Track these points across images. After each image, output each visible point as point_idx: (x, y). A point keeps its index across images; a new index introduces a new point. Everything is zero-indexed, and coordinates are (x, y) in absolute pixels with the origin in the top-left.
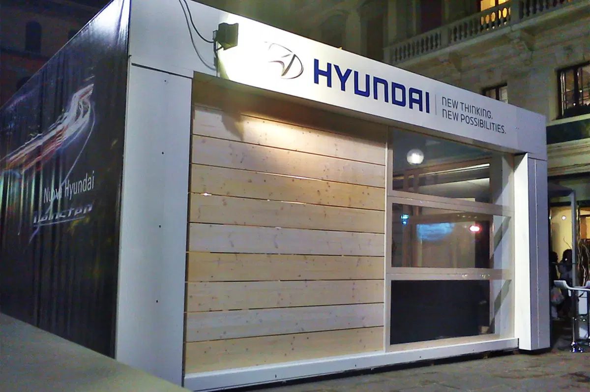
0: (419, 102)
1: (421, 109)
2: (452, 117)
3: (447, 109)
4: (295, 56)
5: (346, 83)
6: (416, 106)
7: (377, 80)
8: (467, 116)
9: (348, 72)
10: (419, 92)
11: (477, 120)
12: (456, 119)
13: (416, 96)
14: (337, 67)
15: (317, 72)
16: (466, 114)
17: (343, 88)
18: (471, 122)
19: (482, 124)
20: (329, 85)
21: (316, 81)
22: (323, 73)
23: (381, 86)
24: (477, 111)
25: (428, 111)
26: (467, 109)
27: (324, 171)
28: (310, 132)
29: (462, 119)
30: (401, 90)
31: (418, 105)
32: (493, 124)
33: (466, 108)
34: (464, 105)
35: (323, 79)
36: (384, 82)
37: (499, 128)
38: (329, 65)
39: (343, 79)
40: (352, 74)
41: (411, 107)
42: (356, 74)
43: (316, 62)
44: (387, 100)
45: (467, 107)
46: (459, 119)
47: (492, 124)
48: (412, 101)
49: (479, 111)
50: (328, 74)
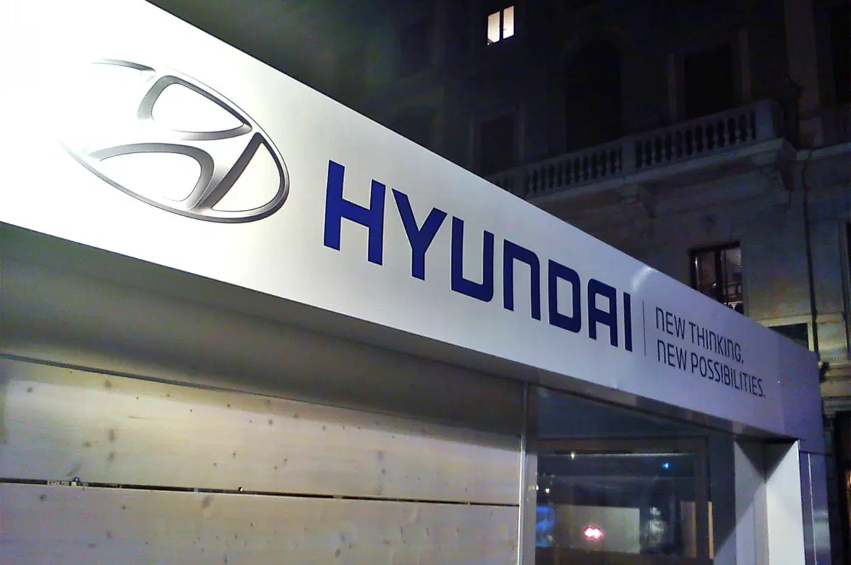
0: (610, 319)
1: (614, 342)
2: (674, 360)
3: (667, 339)
4: (258, 140)
5: (426, 254)
6: (603, 330)
7: (512, 251)
8: (701, 358)
9: (437, 217)
10: (610, 292)
11: (718, 368)
12: (682, 366)
13: (602, 303)
14: (402, 199)
15: (337, 208)
16: (701, 351)
17: (418, 270)
18: (709, 374)
19: (726, 377)
20: (375, 255)
21: (332, 239)
22: (355, 213)
23: (522, 270)
24: (719, 344)
25: (629, 347)
26: (701, 340)
27: (338, 552)
28: (296, 416)
29: (693, 366)
30: (570, 285)
31: (608, 328)
32: (745, 375)
33: (699, 336)
34: (695, 328)
35: (354, 234)
36: (530, 258)
37: (753, 385)
38: (378, 190)
39: (420, 239)
40: (447, 226)
41: (593, 334)
42: (458, 225)
43: (336, 173)
44: (536, 314)
45: (701, 334)
46: (689, 365)
47: (743, 376)
48: (595, 315)
49: (722, 343)
50: (372, 218)
